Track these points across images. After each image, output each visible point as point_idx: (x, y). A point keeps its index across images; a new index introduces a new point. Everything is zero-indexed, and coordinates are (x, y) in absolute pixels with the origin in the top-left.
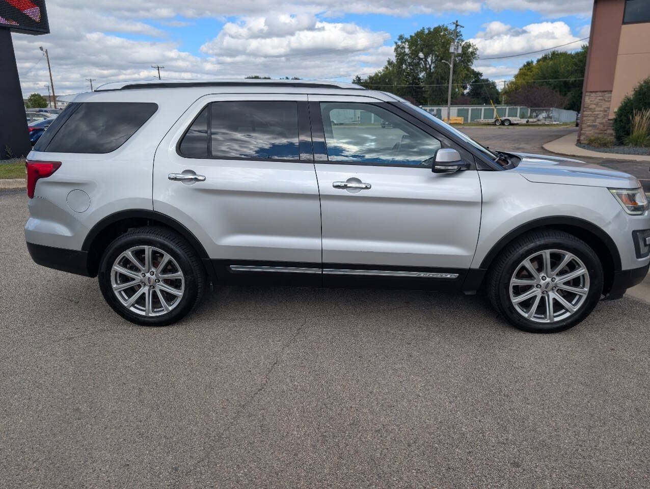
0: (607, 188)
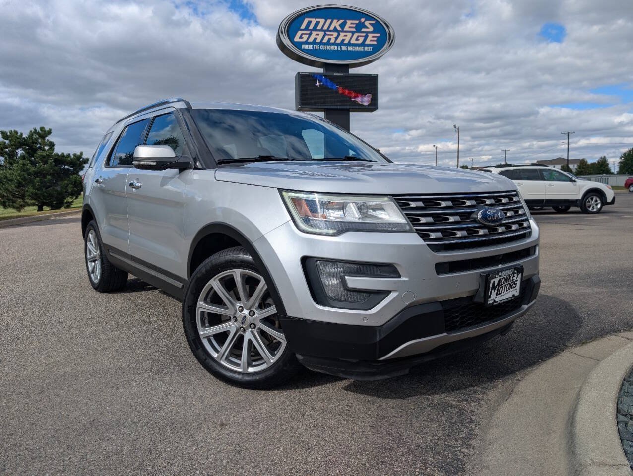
0: (278, 189)
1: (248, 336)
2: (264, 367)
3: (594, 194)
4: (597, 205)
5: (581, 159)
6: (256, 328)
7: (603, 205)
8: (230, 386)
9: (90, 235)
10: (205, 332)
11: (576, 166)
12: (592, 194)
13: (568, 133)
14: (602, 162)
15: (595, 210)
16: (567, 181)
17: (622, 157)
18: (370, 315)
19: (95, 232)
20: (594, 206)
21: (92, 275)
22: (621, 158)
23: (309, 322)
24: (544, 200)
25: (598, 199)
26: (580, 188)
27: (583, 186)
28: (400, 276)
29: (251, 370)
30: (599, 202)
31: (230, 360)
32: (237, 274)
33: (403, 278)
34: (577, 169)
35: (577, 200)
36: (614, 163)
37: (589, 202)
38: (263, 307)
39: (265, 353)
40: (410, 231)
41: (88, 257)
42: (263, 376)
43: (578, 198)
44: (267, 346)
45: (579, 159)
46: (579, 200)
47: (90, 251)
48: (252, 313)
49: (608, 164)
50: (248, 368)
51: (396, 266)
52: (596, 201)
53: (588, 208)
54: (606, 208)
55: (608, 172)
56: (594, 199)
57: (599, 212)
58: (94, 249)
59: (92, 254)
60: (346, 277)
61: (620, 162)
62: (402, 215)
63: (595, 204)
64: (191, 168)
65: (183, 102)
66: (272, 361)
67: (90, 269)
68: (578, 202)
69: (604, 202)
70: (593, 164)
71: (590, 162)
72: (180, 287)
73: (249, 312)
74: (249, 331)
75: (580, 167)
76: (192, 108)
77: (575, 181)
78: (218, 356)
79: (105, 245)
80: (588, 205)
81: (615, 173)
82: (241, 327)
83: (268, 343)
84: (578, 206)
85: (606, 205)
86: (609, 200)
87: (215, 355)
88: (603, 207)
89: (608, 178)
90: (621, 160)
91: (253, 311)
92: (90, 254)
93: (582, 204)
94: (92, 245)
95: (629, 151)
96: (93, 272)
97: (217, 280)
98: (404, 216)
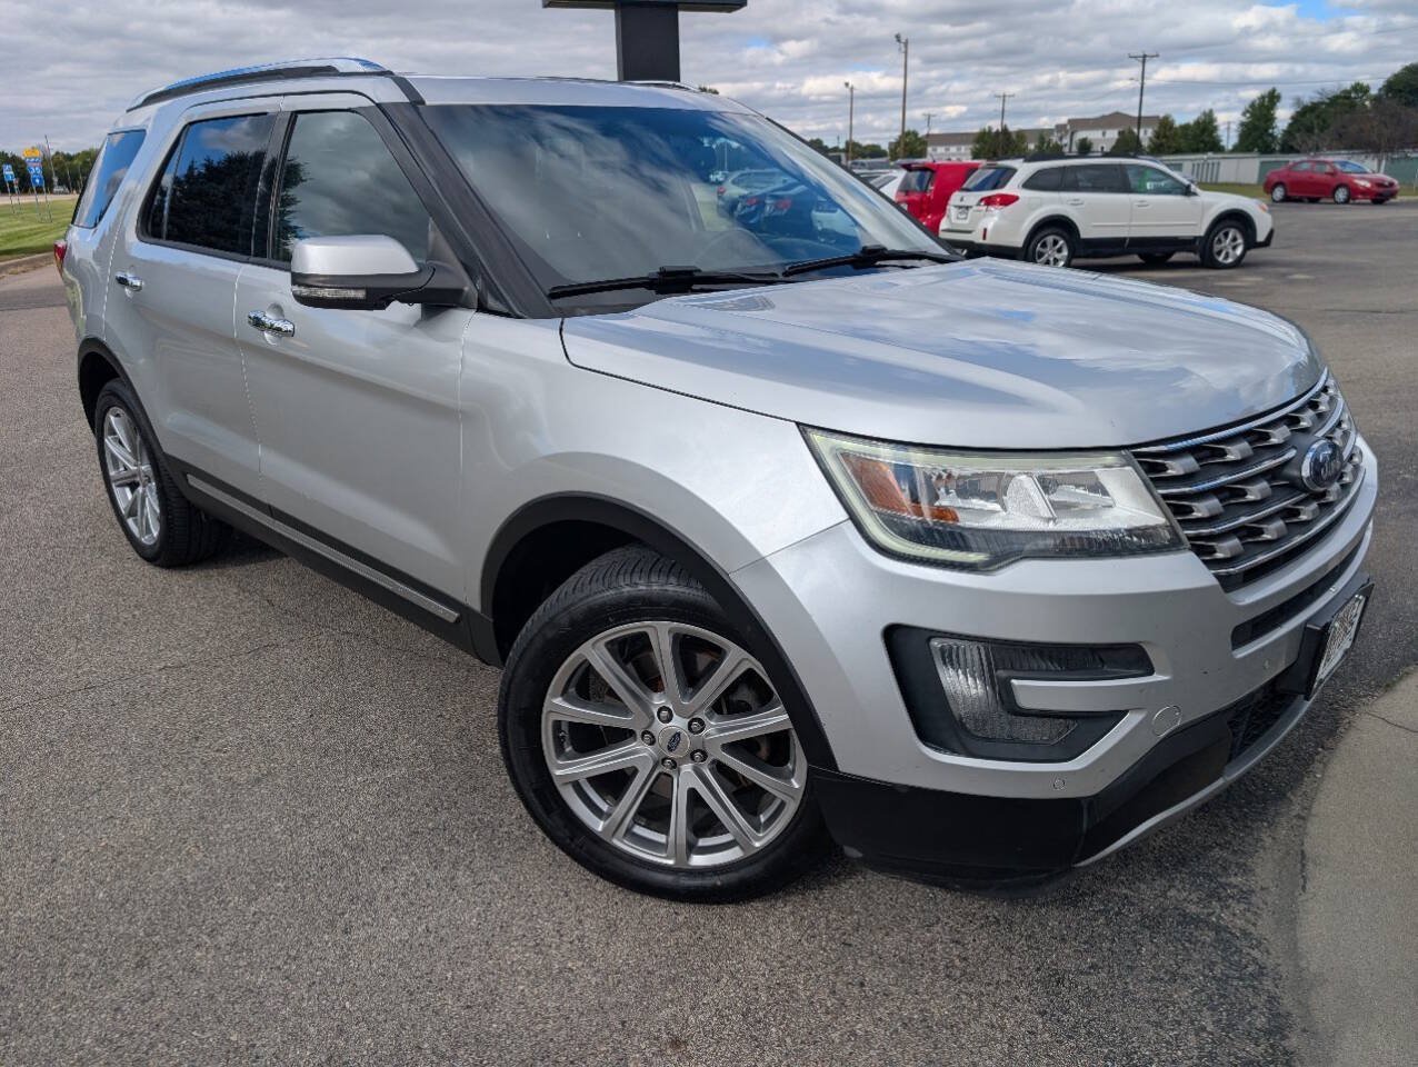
1: (686, 779)
2: (733, 855)
3: (1234, 223)
4: (1234, 248)
5: (1162, 115)
6: (709, 760)
7: (1247, 248)
8: (638, 897)
9: (112, 418)
10: (568, 771)
11: (1150, 132)
12: (1228, 222)
13: (1145, 56)
14: (1204, 122)
15: (1230, 260)
16: (1176, 194)
17: (1248, 111)
18: (1074, 772)
19: (129, 411)
20: (1230, 251)
21: (130, 522)
22: (1244, 114)
23: (905, 791)
24: (1125, 239)
25: (1239, 236)
26: (1205, 208)
27: (1211, 205)
28: (1150, 672)
29: (698, 860)
30: (1240, 241)
31: (635, 835)
32: (661, 634)
33: (1156, 678)
34: (1150, 139)
35: (1196, 238)
36: (1229, 123)
37: (1220, 241)
38: (725, 711)
39: (735, 822)
40: (1174, 545)
41: (112, 473)
42: (733, 877)
43: (1197, 235)
44: (734, 797)
45: (1158, 117)
46: (1200, 237)
47: (115, 460)
48: (696, 725)
49: (1215, 128)
50: (688, 857)
51: (1144, 646)
52: (1235, 239)
53: (1216, 257)
54: (1254, 254)
55: (1215, 147)
56: (1230, 236)
57: (1238, 263)
58: (130, 457)
59: (121, 465)
60: (1014, 681)
61: (1242, 124)
62: (1153, 502)
63: (1231, 247)
64: (467, 306)
65: (388, 81)
66: (757, 844)
67: (122, 506)
68: (1197, 243)
69: (1251, 243)
70: (1185, 127)
71: (1179, 121)
72: (452, 620)
73: (690, 724)
74: (687, 768)
75: (1157, 135)
76: (423, 103)
77: (1195, 194)
78: (605, 829)
79: (169, 458)
80: (1217, 248)
81: (1230, 147)
82: (666, 758)
83: (735, 789)
84: (1195, 253)
85: (1255, 247)
86: (1261, 237)
87: (599, 826)
88: (1249, 253)
89: (1219, 164)
90: (1244, 119)
91: (700, 721)
92: (116, 466)
93: (1204, 248)
94: (120, 443)
95: (1263, 97)
96: (132, 513)
97: (601, 645)
98: (1158, 504)
